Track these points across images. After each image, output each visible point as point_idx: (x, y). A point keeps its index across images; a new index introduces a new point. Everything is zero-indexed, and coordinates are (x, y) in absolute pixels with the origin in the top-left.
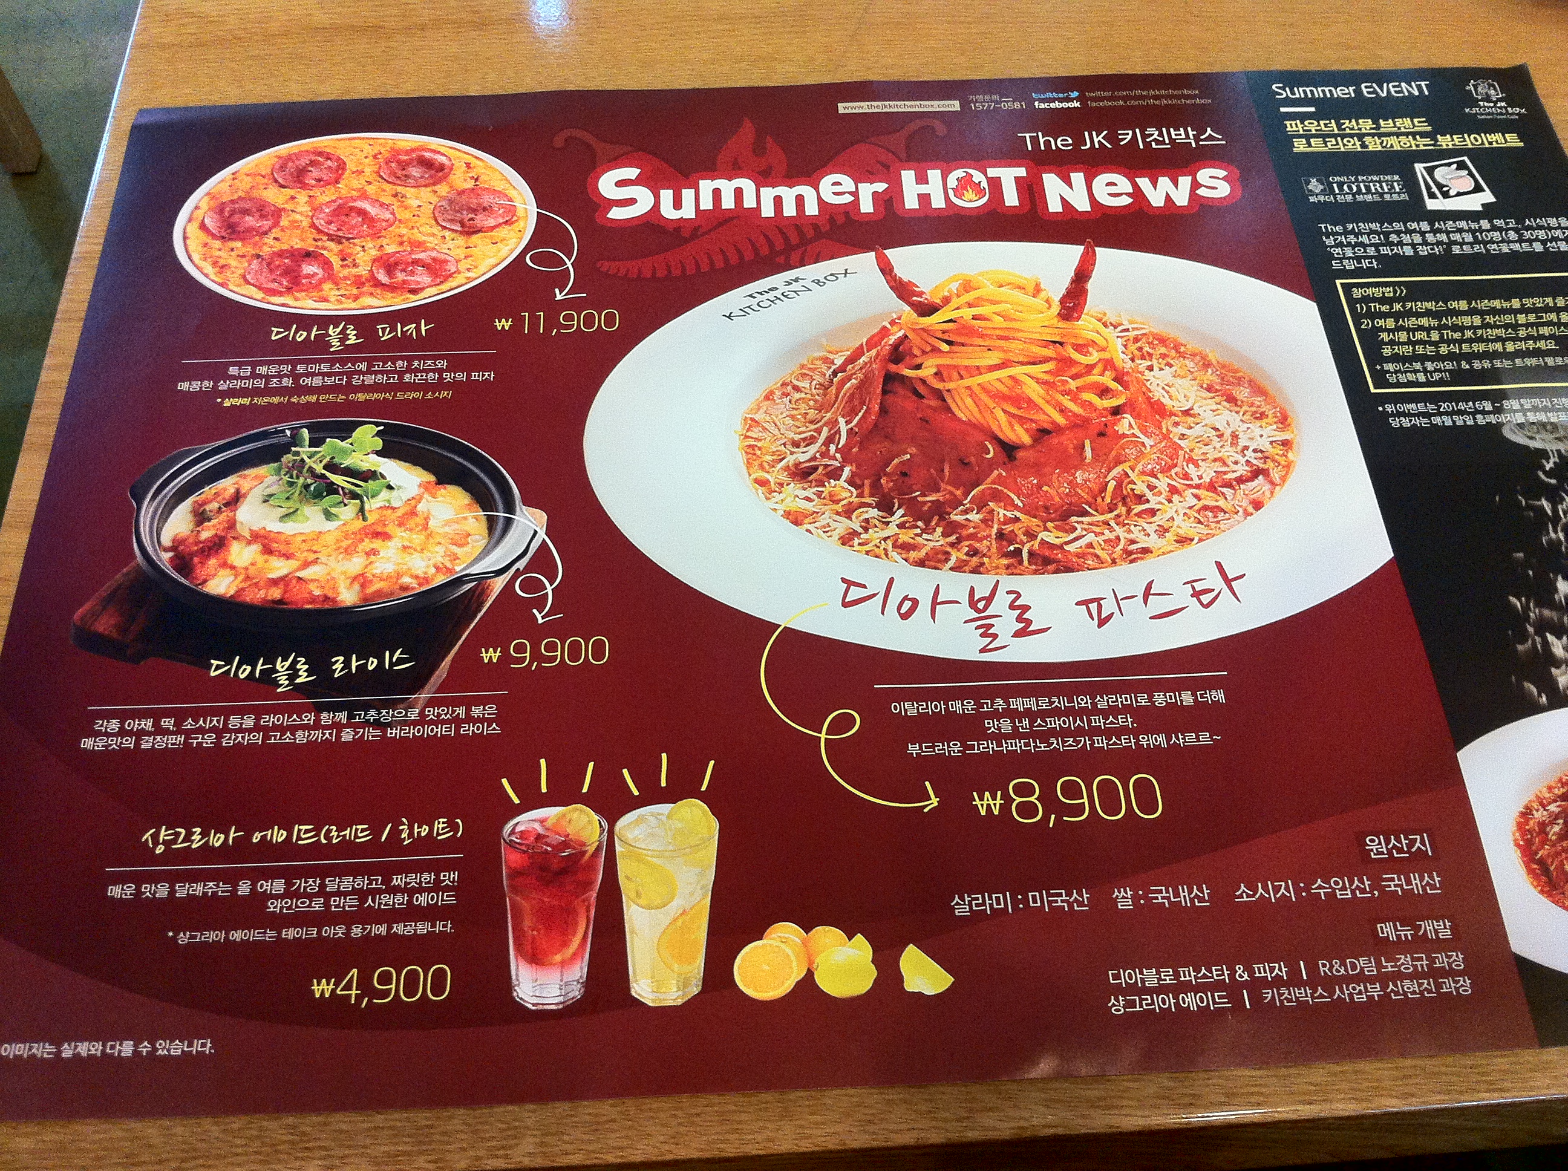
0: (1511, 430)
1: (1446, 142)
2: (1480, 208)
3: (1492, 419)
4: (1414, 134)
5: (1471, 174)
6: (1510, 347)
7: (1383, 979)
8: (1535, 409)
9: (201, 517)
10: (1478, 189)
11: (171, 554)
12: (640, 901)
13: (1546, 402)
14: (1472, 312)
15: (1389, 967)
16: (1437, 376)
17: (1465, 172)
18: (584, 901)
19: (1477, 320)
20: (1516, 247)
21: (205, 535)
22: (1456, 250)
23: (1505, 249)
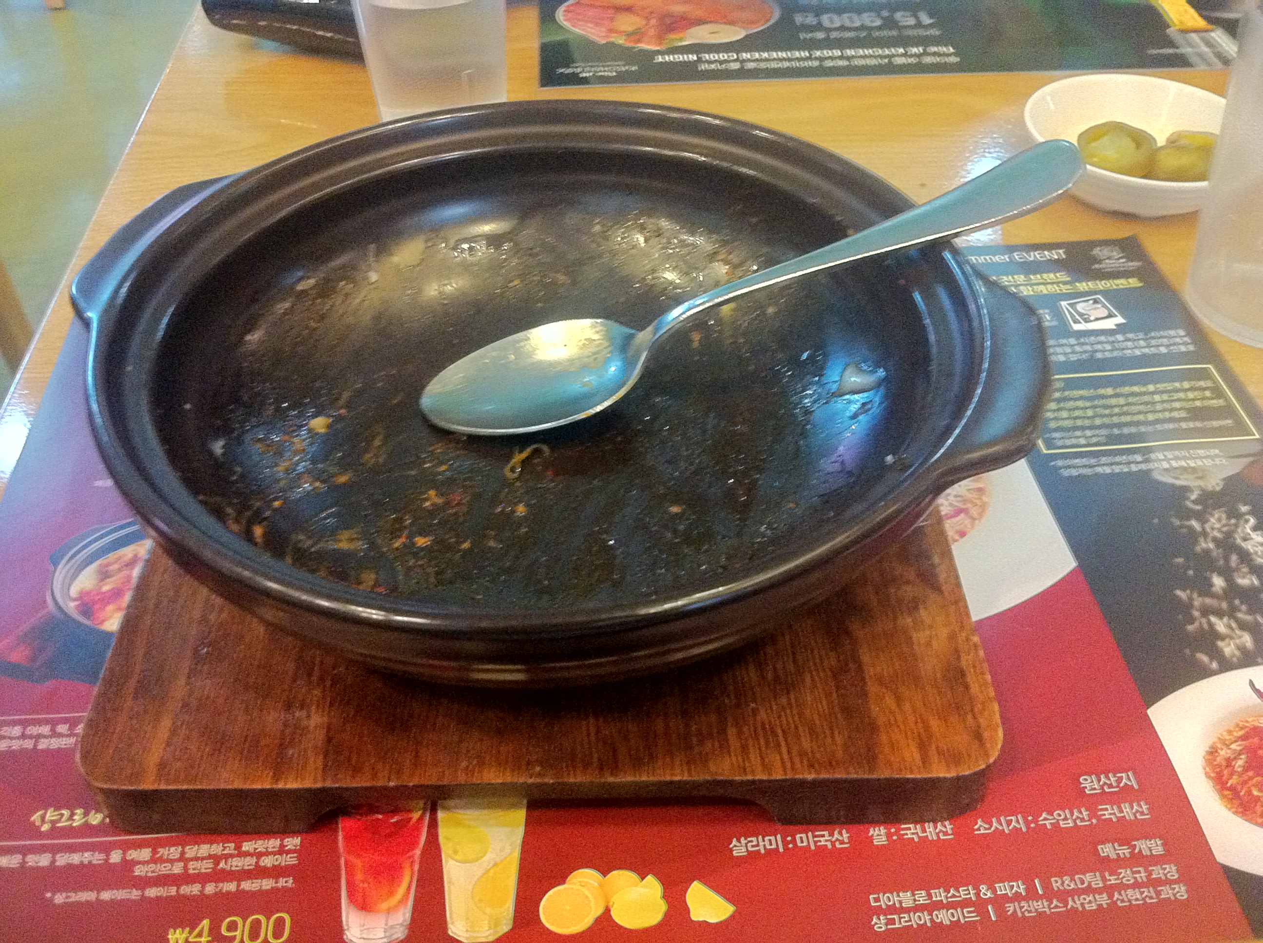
0: (1160, 474)
1: (1082, 286)
2: (1114, 327)
3: (1143, 467)
4: (1058, 283)
5: (1104, 306)
6: (1151, 417)
7: (1109, 890)
8: (1176, 458)
9: (104, 575)
10: (1110, 316)
11: (77, 603)
12: (456, 857)
13: (1184, 453)
14: (1117, 395)
15: (1113, 880)
16: (1094, 440)
17: (1099, 306)
18: (410, 857)
19: (1122, 401)
20: (1146, 351)
21: (106, 588)
22: (1099, 355)
23: (1138, 352)
